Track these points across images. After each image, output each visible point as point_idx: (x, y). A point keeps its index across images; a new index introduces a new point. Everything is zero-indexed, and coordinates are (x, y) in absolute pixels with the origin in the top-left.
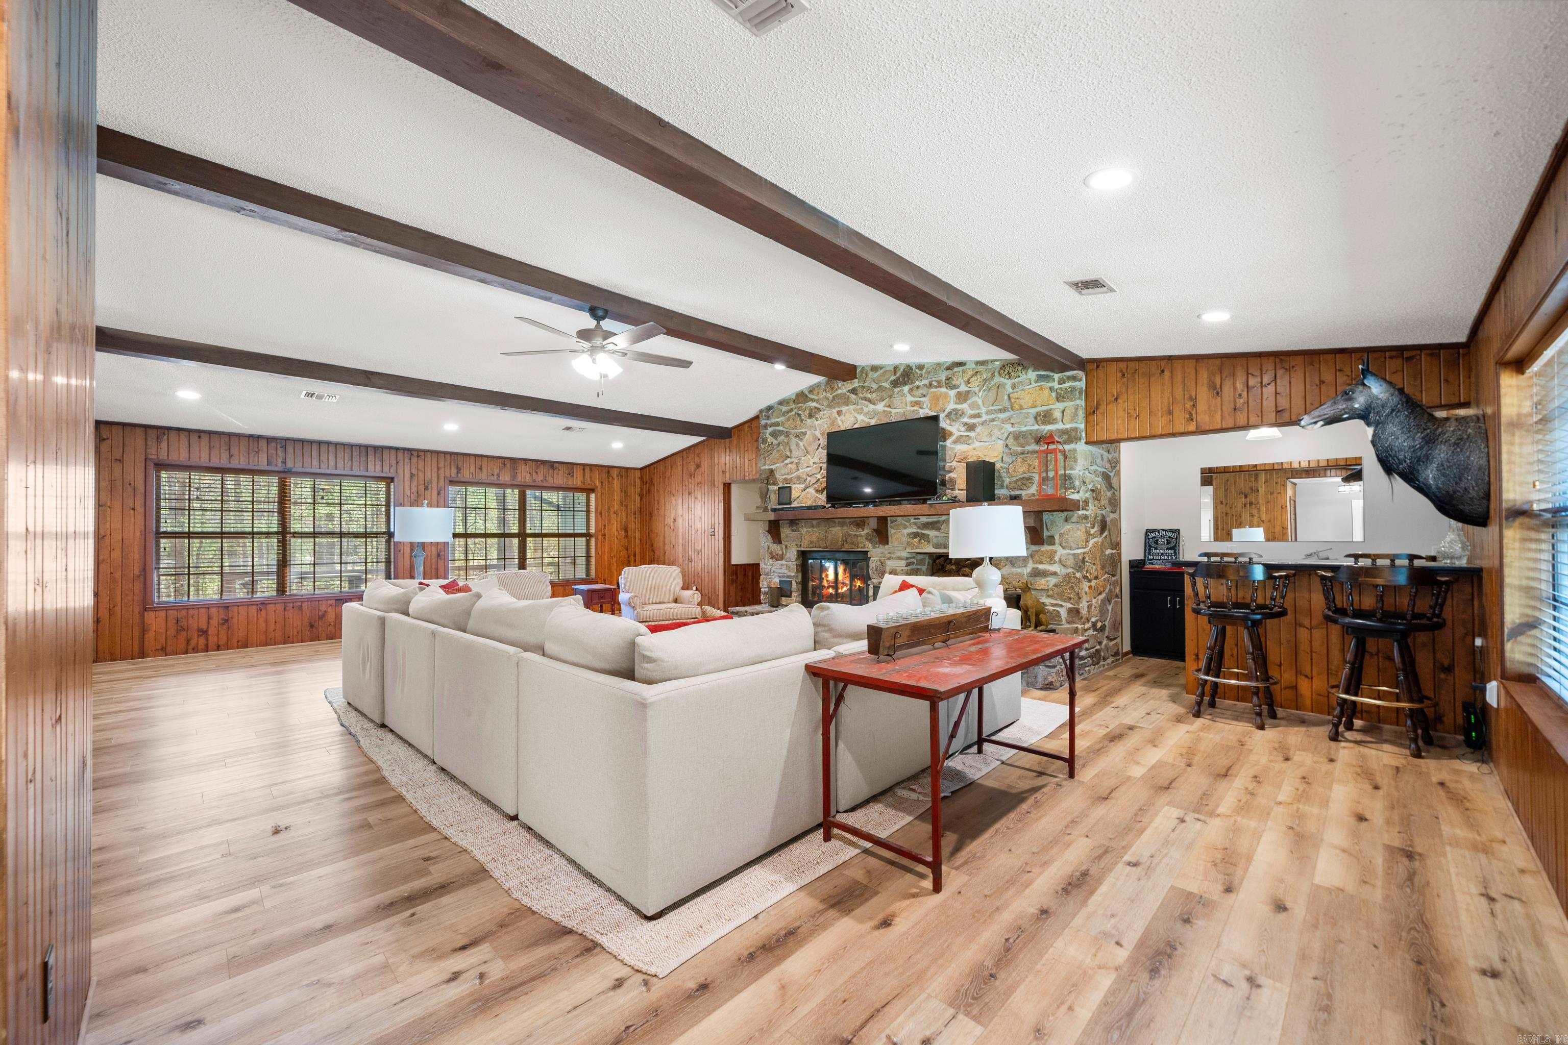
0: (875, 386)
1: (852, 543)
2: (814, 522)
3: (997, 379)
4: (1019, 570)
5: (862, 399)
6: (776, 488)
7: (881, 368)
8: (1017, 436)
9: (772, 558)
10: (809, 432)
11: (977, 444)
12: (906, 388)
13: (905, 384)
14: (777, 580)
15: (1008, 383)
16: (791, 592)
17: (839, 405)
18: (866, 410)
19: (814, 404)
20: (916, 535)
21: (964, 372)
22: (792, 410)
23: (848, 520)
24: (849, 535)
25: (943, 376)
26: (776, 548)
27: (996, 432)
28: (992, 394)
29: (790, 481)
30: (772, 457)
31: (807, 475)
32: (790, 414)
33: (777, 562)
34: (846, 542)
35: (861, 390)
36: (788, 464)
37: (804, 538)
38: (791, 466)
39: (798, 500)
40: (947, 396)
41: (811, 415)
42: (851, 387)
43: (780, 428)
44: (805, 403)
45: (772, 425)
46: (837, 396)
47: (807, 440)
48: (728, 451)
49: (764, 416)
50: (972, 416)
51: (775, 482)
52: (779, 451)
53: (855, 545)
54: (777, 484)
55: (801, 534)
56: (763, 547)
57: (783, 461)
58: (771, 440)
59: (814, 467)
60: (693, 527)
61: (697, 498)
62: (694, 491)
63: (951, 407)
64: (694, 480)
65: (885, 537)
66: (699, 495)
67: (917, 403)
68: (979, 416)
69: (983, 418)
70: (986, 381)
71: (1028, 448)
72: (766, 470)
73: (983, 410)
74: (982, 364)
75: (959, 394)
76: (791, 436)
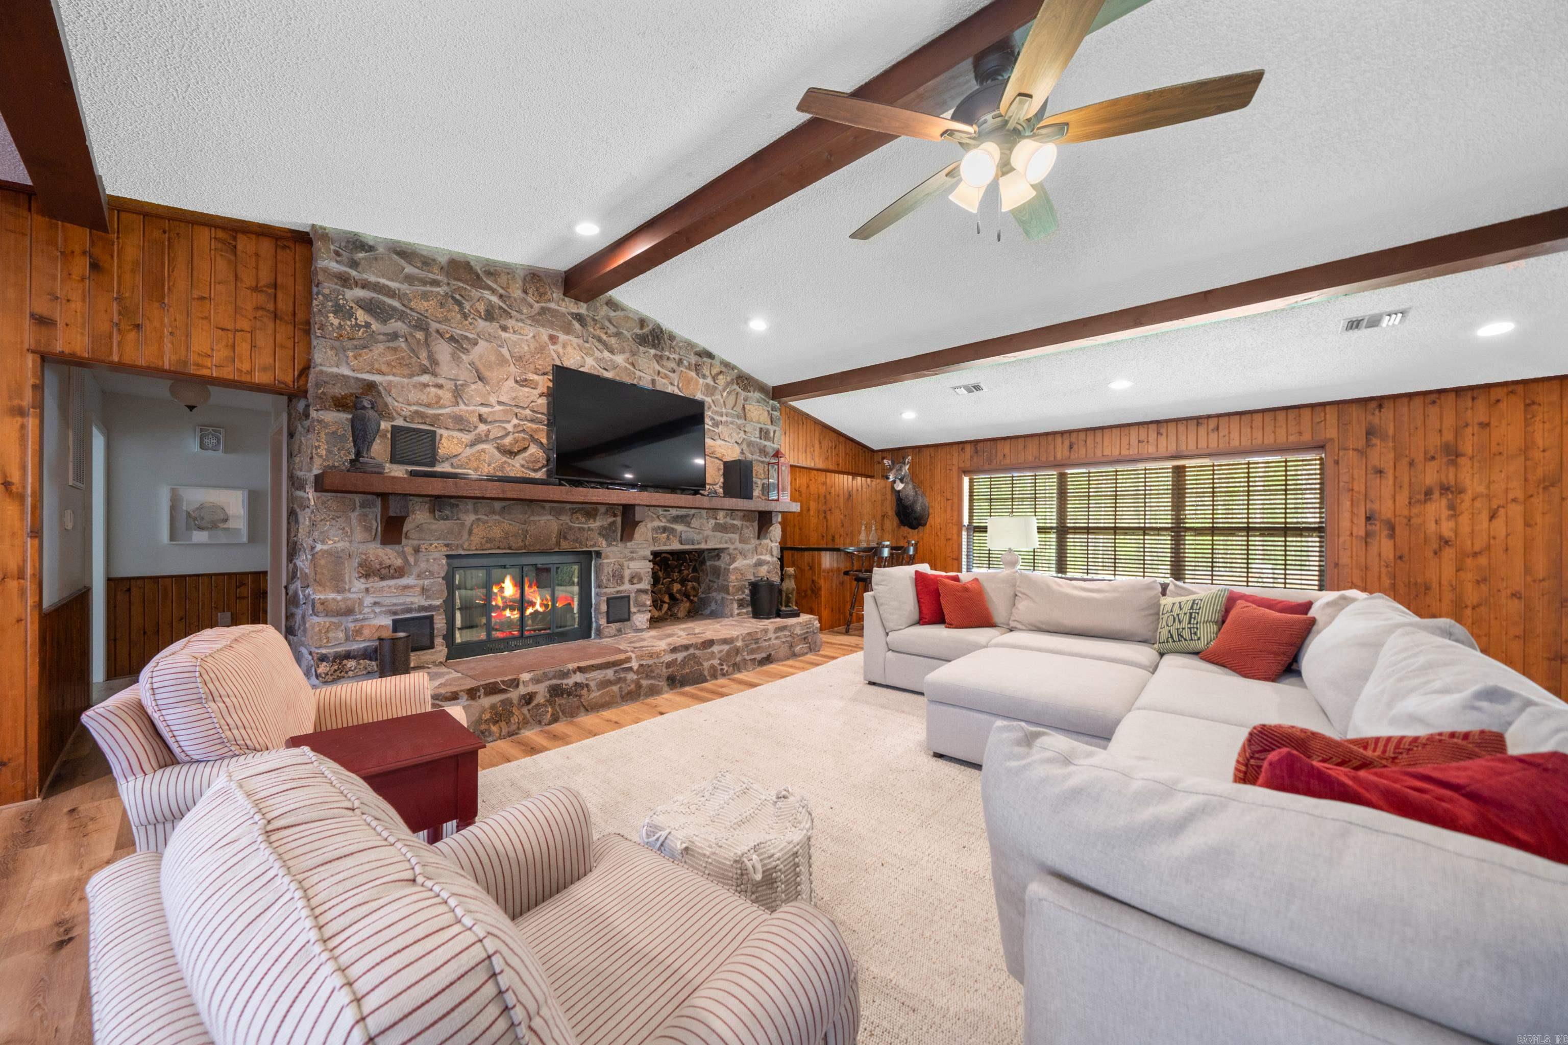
0: (612, 329)
1: (576, 541)
2: (496, 504)
3: (735, 387)
5: (593, 336)
6: (385, 425)
7: (623, 310)
8: (750, 444)
9: (367, 576)
10: (482, 343)
11: (719, 442)
12: (653, 351)
13: (654, 346)
14: (387, 621)
15: (743, 394)
16: (432, 637)
17: (552, 325)
18: (597, 352)
19: (494, 299)
20: (665, 529)
21: (711, 365)
22: (436, 282)
23: (568, 506)
24: (570, 528)
25: (693, 358)
26: (389, 555)
27: (735, 436)
28: (732, 398)
29: (435, 420)
30: (366, 355)
31: (481, 419)
32: (428, 288)
33: (384, 583)
34: (565, 538)
35: (592, 323)
36: (426, 385)
37: (470, 533)
38: (440, 392)
39: (455, 461)
40: (697, 383)
41: (489, 316)
42: (575, 311)
43: (396, 303)
44: (473, 286)
45: (365, 285)
46: (549, 309)
47: (481, 357)
48: (81, 266)
49: (337, 254)
50: (716, 413)
51: (385, 413)
52: (395, 350)
53: (581, 543)
54: (393, 419)
55: (463, 524)
56: (329, 553)
57: (411, 376)
58: (362, 316)
59: (498, 408)
63: (699, 396)
65: (628, 531)
67: (666, 377)
68: (721, 414)
69: (724, 418)
70: (728, 383)
71: (755, 456)
72: (345, 377)
73: (724, 411)
74: (726, 365)
75: (707, 386)
76: (432, 331)
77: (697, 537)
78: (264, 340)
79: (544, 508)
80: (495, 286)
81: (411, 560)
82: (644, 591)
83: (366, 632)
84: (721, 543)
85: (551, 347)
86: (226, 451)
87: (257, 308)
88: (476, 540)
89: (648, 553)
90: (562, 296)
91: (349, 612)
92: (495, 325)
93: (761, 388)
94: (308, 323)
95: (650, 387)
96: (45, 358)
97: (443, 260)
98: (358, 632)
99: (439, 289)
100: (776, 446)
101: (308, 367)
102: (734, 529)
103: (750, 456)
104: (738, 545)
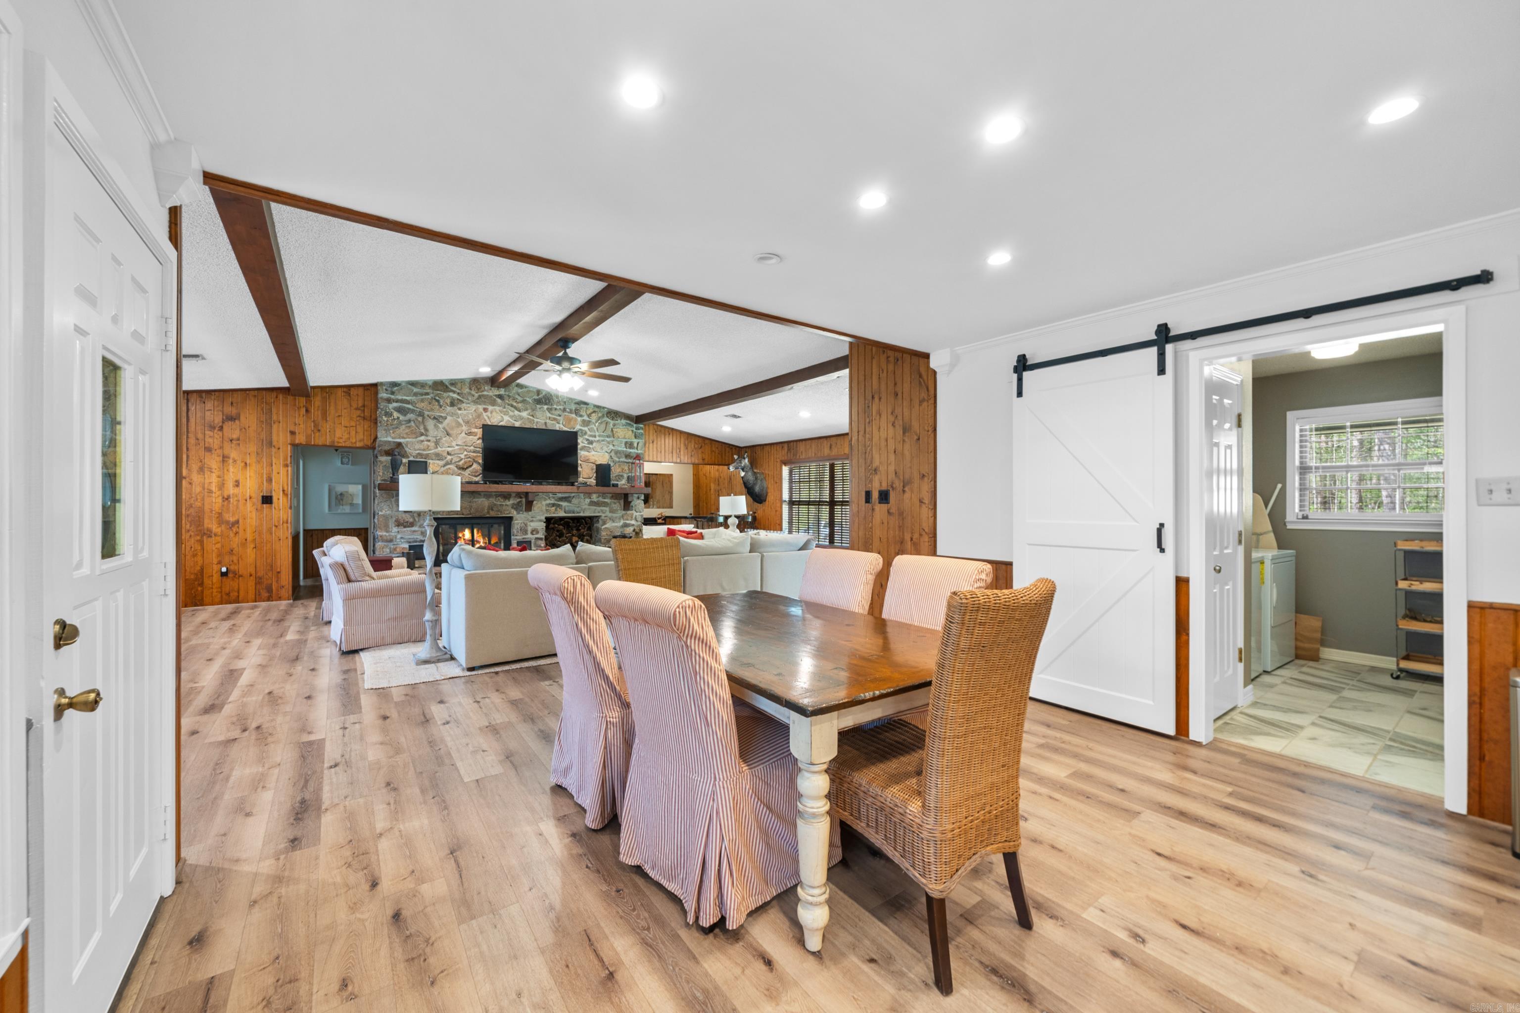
0: (520, 399)
1: (498, 511)
3: (606, 419)
4: (616, 524)
5: (509, 405)
6: (405, 460)
7: (526, 387)
8: (617, 452)
10: (449, 418)
11: (593, 453)
12: (546, 407)
13: (546, 404)
14: (407, 546)
15: (612, 422)
17: (485, 403)
18: (512, 414)
19: (455, 396)
20: (553, 505)
21: (587, 408)
22: (427, 394)
23: (494, 494)
24: (495, 505)
25: (573, 407)
27: (605, 449)
28: (603, 426)
29: (427, 456)
30: (398, 431)
31: (448, 454)
32: (424, 397)
33: (405, 529)
34: (492, 510)
35: (507, 398)
36: (422, 441)
38: (429, 443)
40: (576, 420)
41: (452, 404)
42: (497, 393)
43: (410, 406)
44: (444, 392)
45: (397, 401)
46: (483, 395)
47: (448, 424)
48: (303, 411)
49: (386, 390)
50: (591, 436)
51: (405, 455)
52: (409, 427)
53: (501, 512)
54: (409, 457)
56: (383, 516)
57: (416, 437)
58: (396, 415)
59: (457, 447)
60: (218, 493)
61: (229, 458)
62: (221, 448)
63: (578, 427)
64: (220, 433)
65: (529, 506)
66: (234, 454)
67: (555, 419)
68: (595, 436)
69: (597, 438)
70: (599, 418)
71: (621, 460)
72: (389, 442)
73: (597, 434)
74: (598, 407)
75: (584, 421)
76: (426, 416)
77: (576, 509)
78: (360, 429)
79: (480, 494)
80: (454, 389)
81: (417, 519)
82: (541, 539)
83: (398, 550)
84: (594, 512)
85: (484, 414)
87: (359, 416)
89: (543, 518)
90: (490, 387)
91: (391, 541)
92: (456, 408)
93: (628, 417)
94: (376, 419)
95: (544, 427)
96: (293, 446)
97: (430, 383)
98: (395, 549)
99: (429, 396)
100: (639, 452)
101: (376, 438)
102: (605, 504)
103: (617, 459)
104: (608, 514)
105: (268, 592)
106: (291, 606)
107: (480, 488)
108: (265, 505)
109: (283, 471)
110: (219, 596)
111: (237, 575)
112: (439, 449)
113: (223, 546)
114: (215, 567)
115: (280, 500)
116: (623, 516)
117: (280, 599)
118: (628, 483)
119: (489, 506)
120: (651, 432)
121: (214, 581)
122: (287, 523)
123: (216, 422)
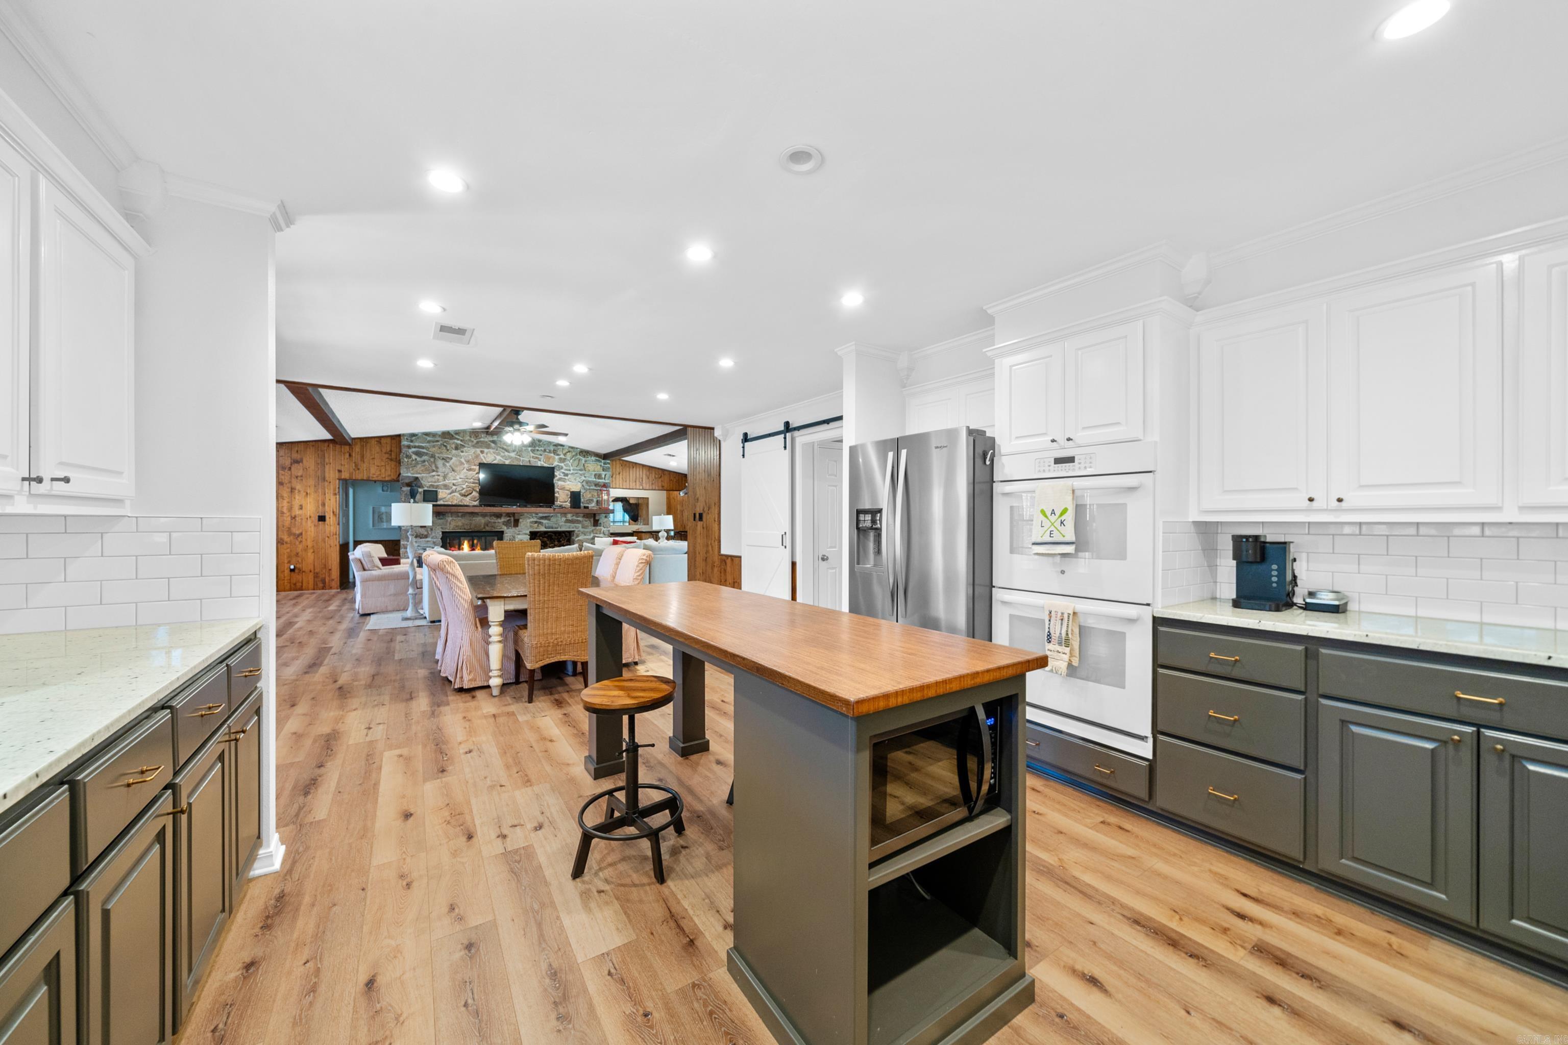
1: (492, 527)
2: (460, 514)
3: (578, 456)
4: (587, 537)
5: (500, 448)
6: (420, 490)
8: (587, 482)
9: (416, 536)
10: (454, 459)
11: (568, 483)
12: (530, 449)
15: (584, 459)
17: (481, 447)
18: (502, 454)
19: (459, 442)
20: (536, 522)
21: (563, 449)
22: (438, 441)
24: (490, 522)
25: (552, 448)
26: (422, 530)
27: (578, 479)
28: (576, 462)
29: (437, 487)
30: (415, 469)
31: (454, 485)
32: (435, 443)
33: (421, 540)
34: (487, 526)
35: (499, 443)
36: (434, 476)
37: (450, 524)
38: (439, 477)
39: (444, 500)
40: (554, 458)
41: (456, 448)
42: (491, 439)
43: (425, 451)
44: (451, 439)
45: (415, 447)
46: (480, 441)
47: (453, 464)
48: (347, 456)
49: (407, 439)
50: (566, 470)
51: (421, 486)
52: (424, 466)
53: (494, 528)
54: (424, 488)
55: (447, 521)
57: (430, 473)
58: (414, 457)
59: (460, 480)
60: (288, 514)
61: (295, 489)
62: (290, 482)
63: (556, 463)
64: (289, 472)
65: (516, 523)
66: (298, 487)
67: (537, 458)
68: (570, 470)
69: (572, 472)
70: (573, 456)
71: (591, 488)
72: (409, 477)
73: (571, 468)
74: (572, 448)
75: (560, 459)
76: (437, 458)
77: (554, 526)
78: (388, 468)
79: (478, 515)
80: (458, 437)
81: (430, 532)
84: (569, 528)
85: (481, 455)
86: (391, 491)
87: (388, 458)
88: (452, 526)
89: (528, 532)
90: (485, 435)
92: (459, 451)
93: (597, 455)
94: (400, 460)
95: (528, 464)
96: (339, 479)
97: (440, 433)
99: (439, 443)
100: (607, 481)
101: (400, 474)
102: (578, 522)
103: (588, 487)
104: (581, 529)
105: (323, 583)
106: (338, 593)
107: (477, 510)
108: (320, 522)
109: (333, 498)
110: (289, 585)
111: (301, 571)
112: (447, 481)
113: (291, 551)
114: (286, 566)
115: (331, 519)
116: (593, 531)
117: (331, 588)
118: (597, 505)
119: (485, 523)
120: (618, 466)
121: (286, 575)
122: (336, 535)
123: (286, 464)
